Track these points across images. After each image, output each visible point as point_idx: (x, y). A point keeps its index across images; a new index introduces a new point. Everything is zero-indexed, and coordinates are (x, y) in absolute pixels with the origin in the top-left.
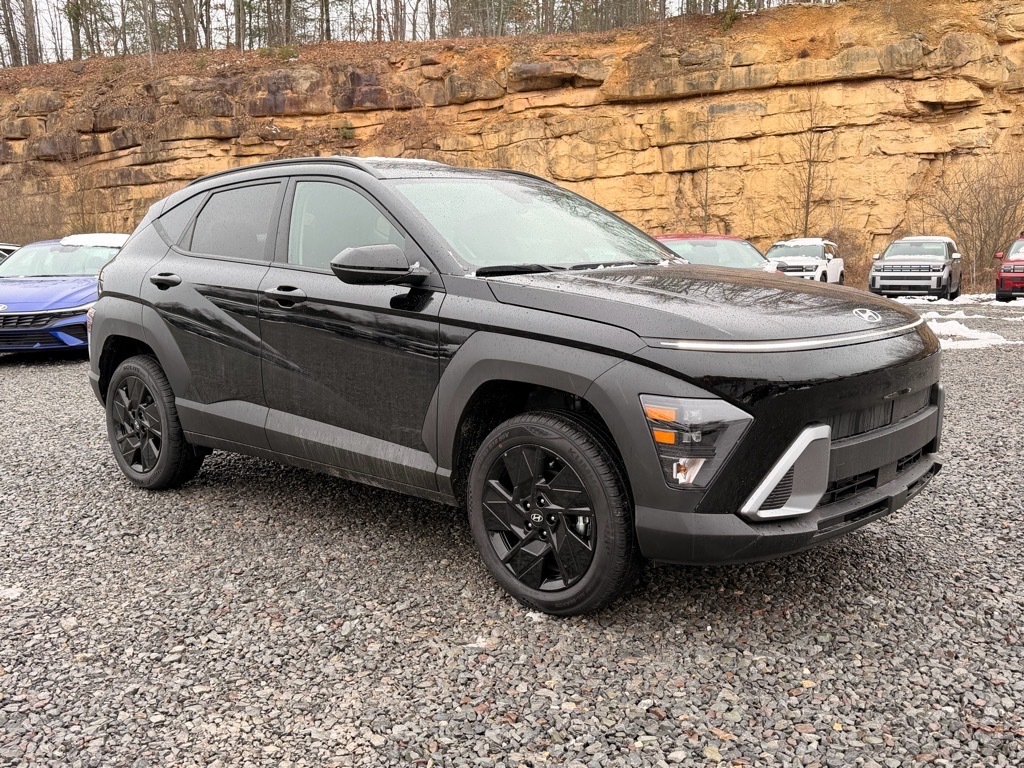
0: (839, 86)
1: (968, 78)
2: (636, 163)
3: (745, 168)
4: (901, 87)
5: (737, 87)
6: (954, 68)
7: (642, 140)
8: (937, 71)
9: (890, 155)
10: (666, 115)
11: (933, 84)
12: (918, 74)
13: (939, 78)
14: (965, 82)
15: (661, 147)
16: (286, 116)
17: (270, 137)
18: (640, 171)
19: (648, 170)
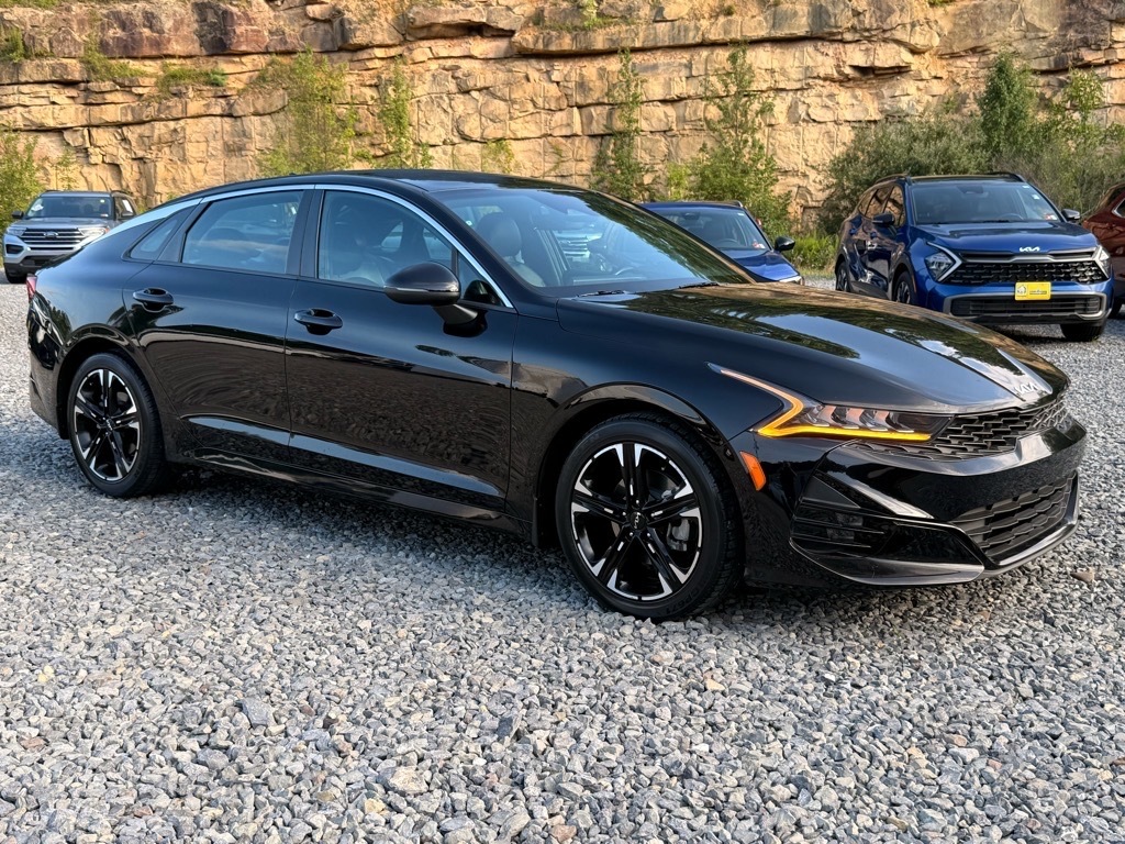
0: (768, 47)
1: (899, 42)
2: (553, 125)
3: (669, 134)
4: (831, 49)
5: (660, 44)
6: (884, 31)
7: (558, 99)
8: (866, 34)
9: (819, 123)
10: (584, 72)
11: (863, 47)
12: (848, 36)
13: (870, 41)
14: (895, 46)
15: (580, 107)
16: (144, 58)
17: (127, 83)
18: (557, 133)
19: (566, 132)
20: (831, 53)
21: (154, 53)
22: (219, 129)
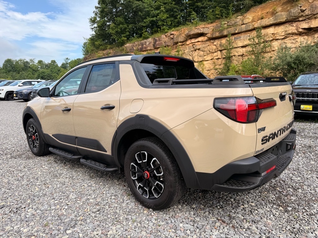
0: (273, 27)
2: (214, 56)
3: (243, 56)
5: (242, 31)
6: (314, 15)
10: (222, 42)
11: (307, 22)
12: (301, 19)
15: (221, 51)
18: (215, 58)
19: (217, 58)
20: (294, 25)
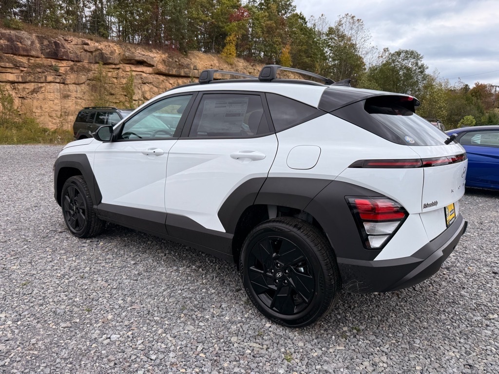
17: (18, 65)
21: (25, 54)
22: (58, 88)
